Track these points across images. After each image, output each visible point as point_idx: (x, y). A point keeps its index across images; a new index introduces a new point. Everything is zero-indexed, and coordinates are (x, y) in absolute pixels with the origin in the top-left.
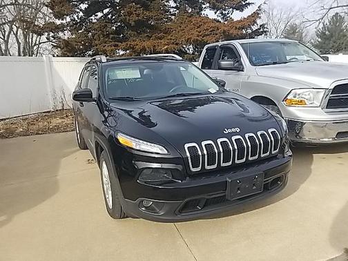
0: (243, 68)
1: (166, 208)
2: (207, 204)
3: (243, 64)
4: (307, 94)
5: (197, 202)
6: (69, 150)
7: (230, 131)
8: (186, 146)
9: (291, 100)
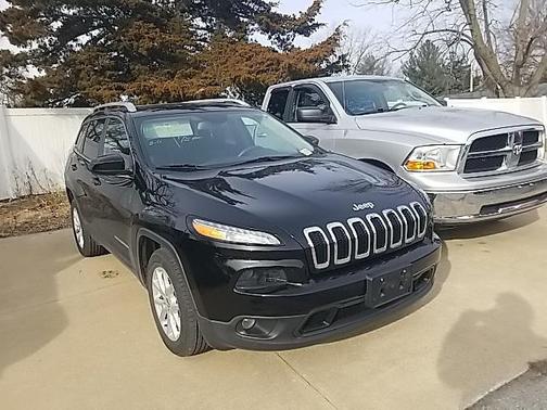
0: (336, 119)
1: (280, 327)
2: (339, 316)
3: (335, 113)
4: (435, 153)
5: (324, 315)
6: (65, 259)
7: (360, 207)
8: (307, 232)
9: (414, 163)
